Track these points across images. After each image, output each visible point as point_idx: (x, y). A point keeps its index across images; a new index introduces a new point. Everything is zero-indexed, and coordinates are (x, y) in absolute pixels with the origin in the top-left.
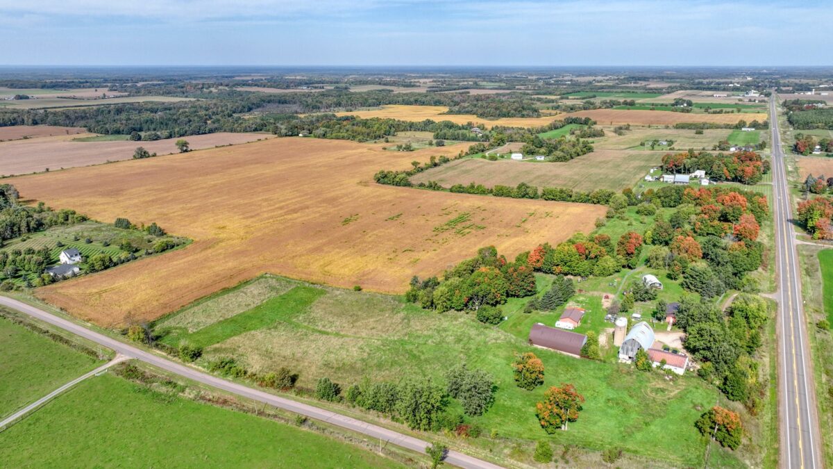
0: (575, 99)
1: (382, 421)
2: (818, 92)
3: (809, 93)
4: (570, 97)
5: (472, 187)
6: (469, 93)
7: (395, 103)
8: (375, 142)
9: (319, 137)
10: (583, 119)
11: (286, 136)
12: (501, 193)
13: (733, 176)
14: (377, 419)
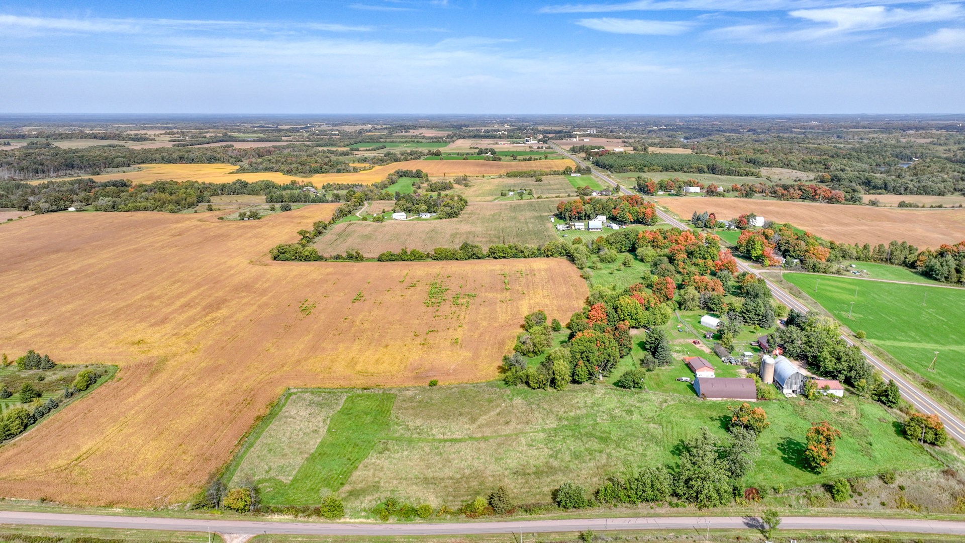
0: (366, 150)
1: (659, 510)
2: (582, 138)
3: (574, 140)
4: (360, 149)
5: (405, 252)
6: (232, 146)
7: (152, 162)
8: (196, 212)
9: (106, 210)
10: (414, 171)
11: (48, 211)
12: (441, 256)
13: (636, 218)
14: (652, 511)
